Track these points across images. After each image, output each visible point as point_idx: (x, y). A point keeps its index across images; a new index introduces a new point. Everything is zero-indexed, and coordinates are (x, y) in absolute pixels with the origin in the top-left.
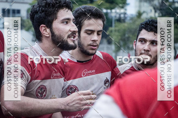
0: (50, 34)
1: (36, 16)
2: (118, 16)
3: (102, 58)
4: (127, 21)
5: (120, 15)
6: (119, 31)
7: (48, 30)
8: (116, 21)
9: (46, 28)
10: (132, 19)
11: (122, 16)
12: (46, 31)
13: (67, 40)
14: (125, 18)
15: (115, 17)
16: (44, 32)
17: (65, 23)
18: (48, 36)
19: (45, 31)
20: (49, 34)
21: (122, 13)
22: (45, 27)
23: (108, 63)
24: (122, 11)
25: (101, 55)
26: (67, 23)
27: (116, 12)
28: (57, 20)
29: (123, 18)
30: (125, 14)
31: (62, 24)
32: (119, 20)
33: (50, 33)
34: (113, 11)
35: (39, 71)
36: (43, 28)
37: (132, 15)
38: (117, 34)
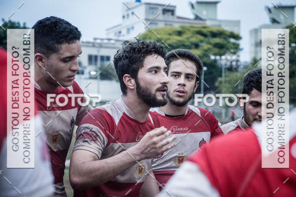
0: (135, 86)
1: (120, 64)
2: (229, 64)
3: (200, 115)
4: (240, 70)
5: (231, 62)
6: (229, 82)
7: (133, 81)
8: (226, 70)
9: (131, 78)
10: (246, 67)
11: (234, 63)
12: (131, 82)
13: (155, 95)
14: (238, 66)
15: (226, 65)
16: (129, 84)
17: (154, 72)
18: (133, 88)
19: (129, 82)
20: (133, 86)
21: (233, 61)
22: (129, 77)
23: (206, 120)
24: (234, 57)
25: (199, 111)
26: (156, 72)
27: (226, 59)
28: (143, 69)
29: (235, 66)
30: (238, 61)
31: (150, 73)
32: (230, 69)
33: (135, 84)
34: (223, 57)
35: (120, 132)
36: (127, 79)
37: (246, 62)
38: (227, 85)
